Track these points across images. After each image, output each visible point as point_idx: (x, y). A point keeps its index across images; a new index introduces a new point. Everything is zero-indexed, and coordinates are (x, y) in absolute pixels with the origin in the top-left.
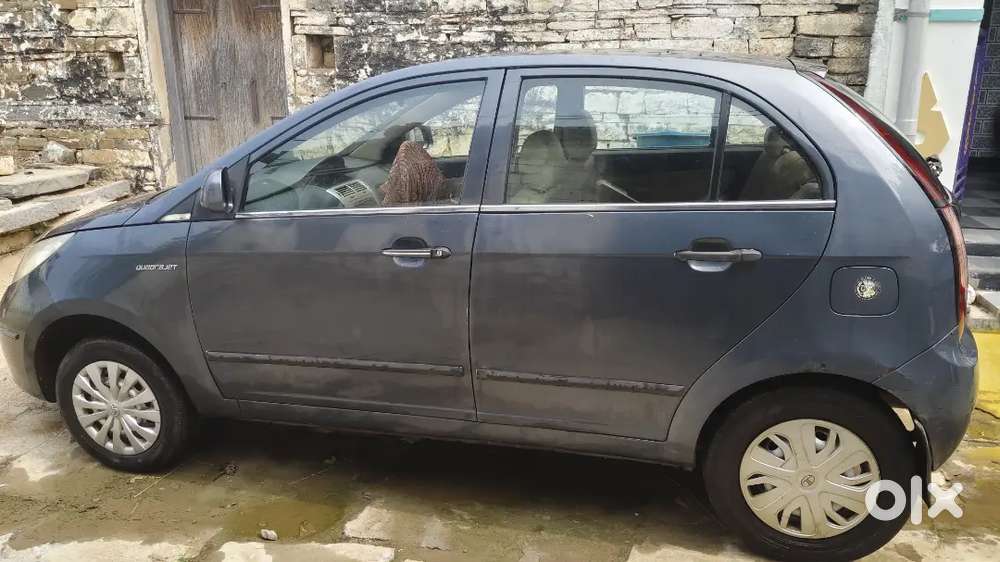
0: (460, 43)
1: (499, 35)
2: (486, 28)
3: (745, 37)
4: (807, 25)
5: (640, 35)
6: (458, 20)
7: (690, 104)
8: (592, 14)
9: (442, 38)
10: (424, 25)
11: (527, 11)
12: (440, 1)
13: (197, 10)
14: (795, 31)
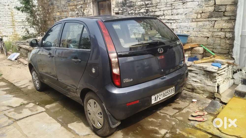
0: (140, 12)
1: (147, 10)
2: (144, 9)
3: (201, 7)
4: (218, 2)
6: (139, 7)
7: (187, 26)
8: (165, 3)
9: (137, 12)
10: (133, 9)
11: (152, 4)
12: (136, 3)
13: (103, 8)
14: (215, 4)
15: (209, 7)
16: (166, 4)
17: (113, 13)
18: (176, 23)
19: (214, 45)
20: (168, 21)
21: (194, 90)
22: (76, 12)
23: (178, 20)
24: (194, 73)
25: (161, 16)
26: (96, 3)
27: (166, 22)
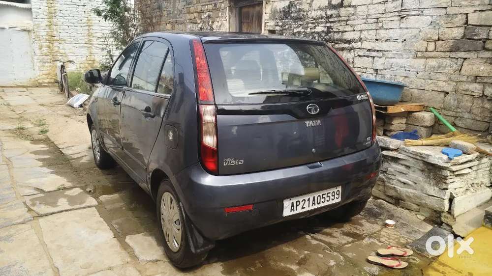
0: (314, 32)
1: (329, 28)
2: (324, 25)
3: (437, 27)
5: (385, 27)
7: (405, 66)
8: (365, 17)
9: (309, 30)
10: (303, 24)
11: (340, 16)
12: (309, 13)
13: (248, 21)
14: (467, 23)
15: (453, 29)
16: (367, 18)
17: (265, 30)
18: (384, 58)
19: (459, 110)
20: (367, 53)
21: (400, 201)
22: (200, 26)
23: (387, 51)
24: (402, 165)
25: (355, 42)
26: (236, 9)
27: (365, 54)
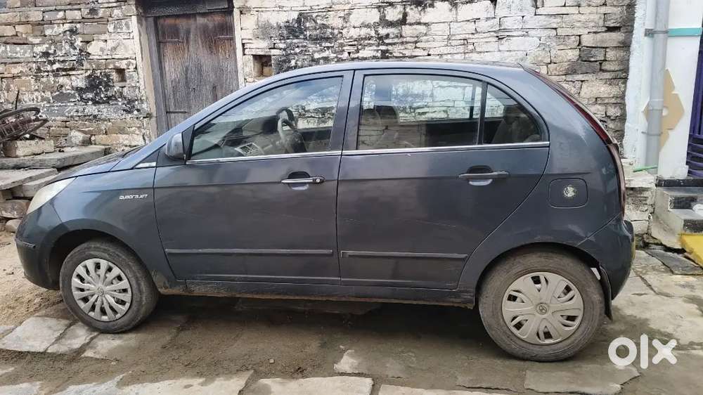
0: (357, 58)
1: (384, 52)
2: (376, 48)
3: (547, 49)
4: (588, 40)
5: (478, 49)
6: (356, 43)
8: (446, 37)
10: (333, 47)
11: (401, 36)
12: (344, 31)
13: (176, 40)
14: (580, 43)
15: (566, 51)
16: (449, 39)
17: (245, 55)
22: (39, 49)
26: (146, 20)
